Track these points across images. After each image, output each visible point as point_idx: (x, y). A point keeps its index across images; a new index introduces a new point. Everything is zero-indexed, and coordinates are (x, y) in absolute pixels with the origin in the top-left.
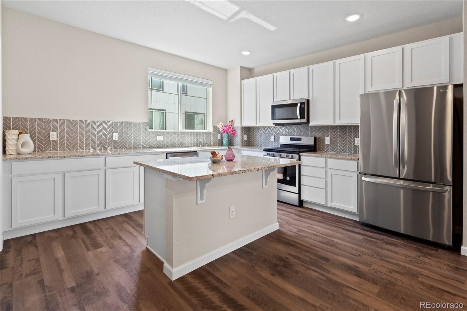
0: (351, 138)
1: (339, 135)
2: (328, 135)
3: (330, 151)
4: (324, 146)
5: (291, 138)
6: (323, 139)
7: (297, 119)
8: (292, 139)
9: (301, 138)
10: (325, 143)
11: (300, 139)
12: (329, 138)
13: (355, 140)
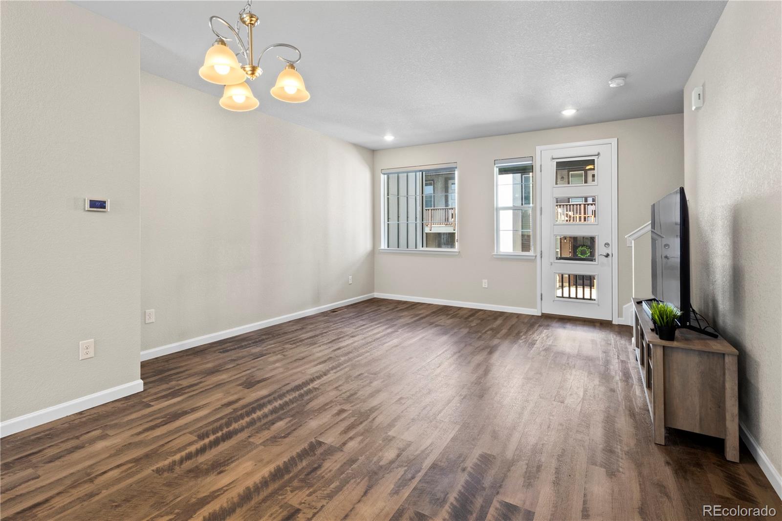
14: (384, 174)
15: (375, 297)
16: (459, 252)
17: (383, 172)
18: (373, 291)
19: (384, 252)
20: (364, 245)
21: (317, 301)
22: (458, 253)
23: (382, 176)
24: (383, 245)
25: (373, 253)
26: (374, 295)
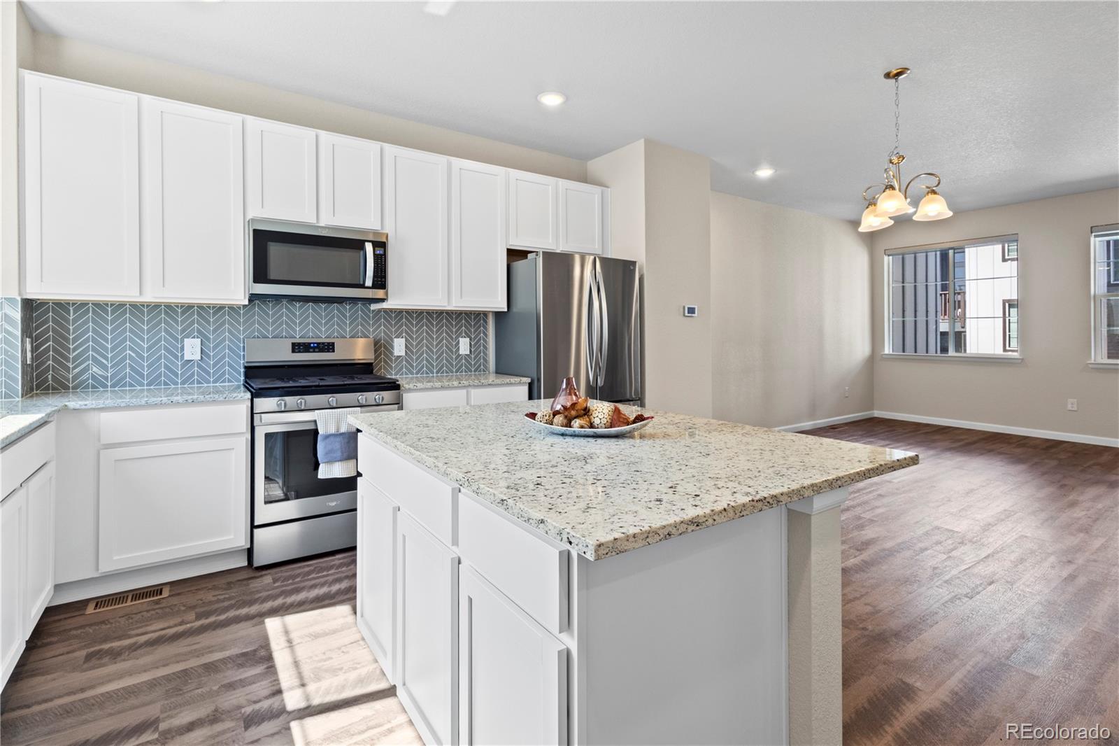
0: (452, 338)
1: (427, 332)
2: (402, 333)
3: (407, 374)
4: (391, 361)
5: (293, 344)
6: (387, 342)
7: (363, 286)
8: (296, 348)
9: (333, 343)
10: (392, 353)
11: (330, 347)
12: (404, 339)
13: (458, 343)
14: (889, 255)
15: (876, 416)
16: (1022, 359)
17: (888, 252)
18: (873, 410)
19: (890, 358)
20: (861, 349)
21: (812, 416)
22: (1020, 361)
23: (886, 258)
24: (888, 350)
25: (873, 359)
26: (873, 413)
